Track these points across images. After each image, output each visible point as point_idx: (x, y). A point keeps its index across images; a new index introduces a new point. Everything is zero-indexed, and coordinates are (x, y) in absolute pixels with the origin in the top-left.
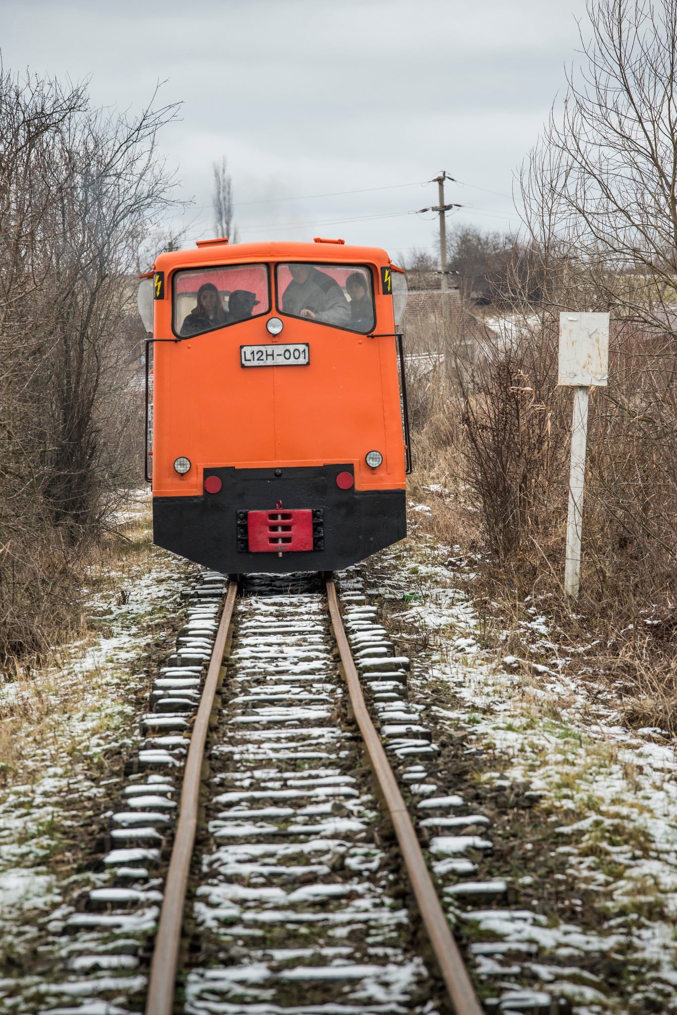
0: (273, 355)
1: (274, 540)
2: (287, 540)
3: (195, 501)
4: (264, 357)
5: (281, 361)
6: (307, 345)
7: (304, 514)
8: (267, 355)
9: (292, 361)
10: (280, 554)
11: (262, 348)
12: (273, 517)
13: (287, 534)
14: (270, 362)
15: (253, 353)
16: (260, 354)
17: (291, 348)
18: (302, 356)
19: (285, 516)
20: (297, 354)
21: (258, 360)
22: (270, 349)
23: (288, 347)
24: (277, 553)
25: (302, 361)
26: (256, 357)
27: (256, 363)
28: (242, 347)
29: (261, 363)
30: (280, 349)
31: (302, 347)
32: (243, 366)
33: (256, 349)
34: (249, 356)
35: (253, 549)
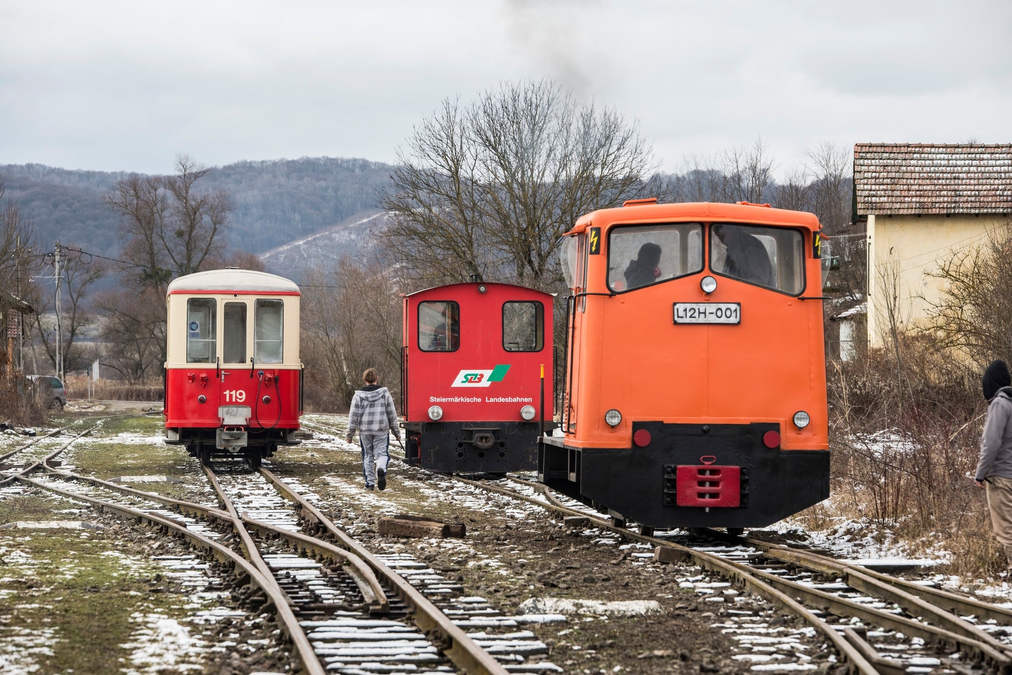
0: (705, 313)
1: (701, 495)
2: (713, 495)
3: (624, 453)
4: (696, 314)
5: (712, 319)
6: (739, 304)
7: (733, 470)
8: (700, 313)
9: (723, 320)
10: (707, 510)
11: (694, 306)
12: (702, 472)
13: (714, 489)
14: (702, 319)
15: (685, 310)
16: (692, 311)
17: (724, 307)
18: (734, 315)
19: (713, 472)
20: (728, 313)
21: (690, 317)
22: (702, 307)
23: (720, 306)
24: (703, 509)
25: (733, 320)
26: (689, 314)
27: (688, 320)
28: (675, 304)
29: (693, 321)
30: (712, 308)
31: (733, 307)
32: (675, 323)
33: (689, 306)
34: (681, 313)
35: (681, 503)
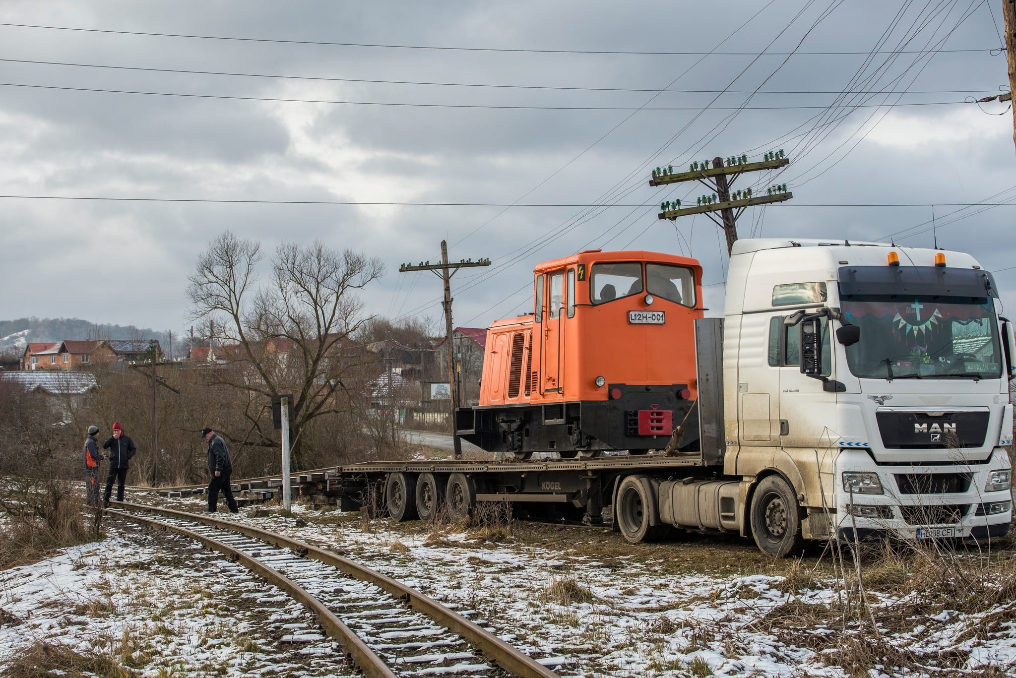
0: (646, 317)
1: (652, 428)
2: (659, 428)
3: (604, 403)
4: (641, 318)
5: (650, 321)
6: (664, 312)
7: (669, 413)
8: (643, 317)
9: (656, 321)
10: (655, 437)
11: (640, 313)
12: (652, 414)
13: (659, 424)
14: (644, 321)
15: (635, 315)
16: (639, 316)
17: (656, 313)
18: (661, 318)
19: (658, 414)
20: (658, 317)
22: (644, 314)
23: (655, 313)
25: (661, 322)
26: (637, 318)
27: (637, 321)
28: (630, 311)
29: (640, 322)
30: (649, 314)
31: (661, 314)
32: (631, 323)
33: (637, 313)
34: (633, 318)
35: (640, 432)
